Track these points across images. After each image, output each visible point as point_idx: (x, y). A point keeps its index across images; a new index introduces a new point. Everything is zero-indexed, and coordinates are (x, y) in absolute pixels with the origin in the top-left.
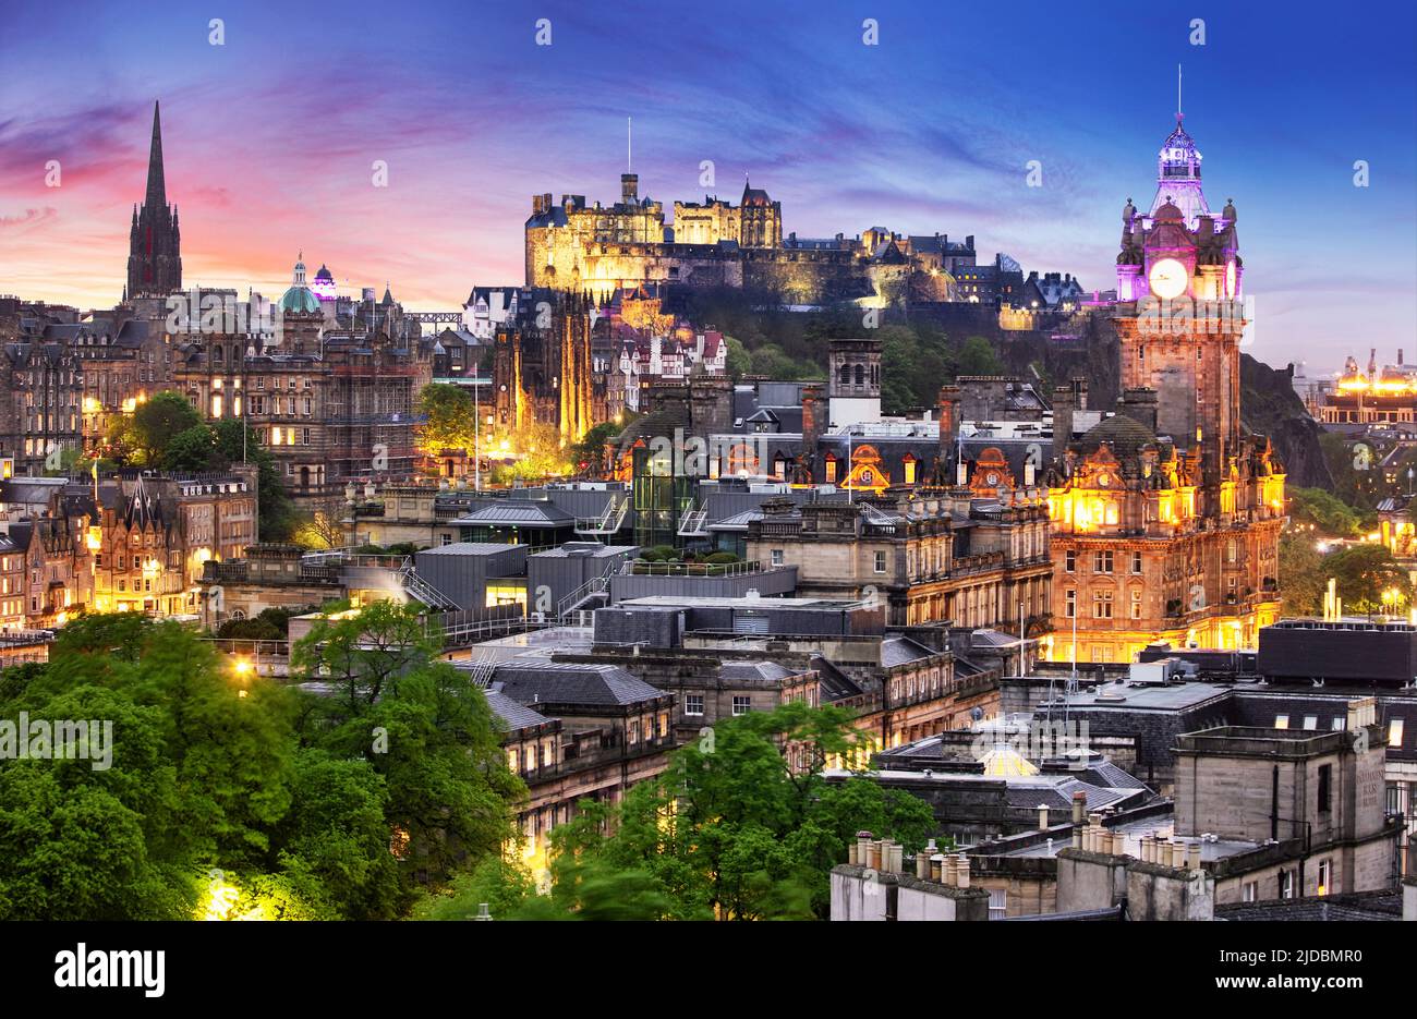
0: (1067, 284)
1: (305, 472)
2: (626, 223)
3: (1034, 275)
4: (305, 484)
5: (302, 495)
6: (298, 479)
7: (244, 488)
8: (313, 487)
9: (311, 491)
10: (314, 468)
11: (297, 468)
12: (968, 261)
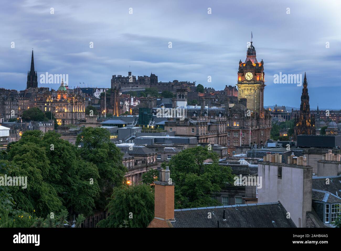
3: (206, 88)
6: (62, 123)
10: (65, 121)
12: (194, 86)
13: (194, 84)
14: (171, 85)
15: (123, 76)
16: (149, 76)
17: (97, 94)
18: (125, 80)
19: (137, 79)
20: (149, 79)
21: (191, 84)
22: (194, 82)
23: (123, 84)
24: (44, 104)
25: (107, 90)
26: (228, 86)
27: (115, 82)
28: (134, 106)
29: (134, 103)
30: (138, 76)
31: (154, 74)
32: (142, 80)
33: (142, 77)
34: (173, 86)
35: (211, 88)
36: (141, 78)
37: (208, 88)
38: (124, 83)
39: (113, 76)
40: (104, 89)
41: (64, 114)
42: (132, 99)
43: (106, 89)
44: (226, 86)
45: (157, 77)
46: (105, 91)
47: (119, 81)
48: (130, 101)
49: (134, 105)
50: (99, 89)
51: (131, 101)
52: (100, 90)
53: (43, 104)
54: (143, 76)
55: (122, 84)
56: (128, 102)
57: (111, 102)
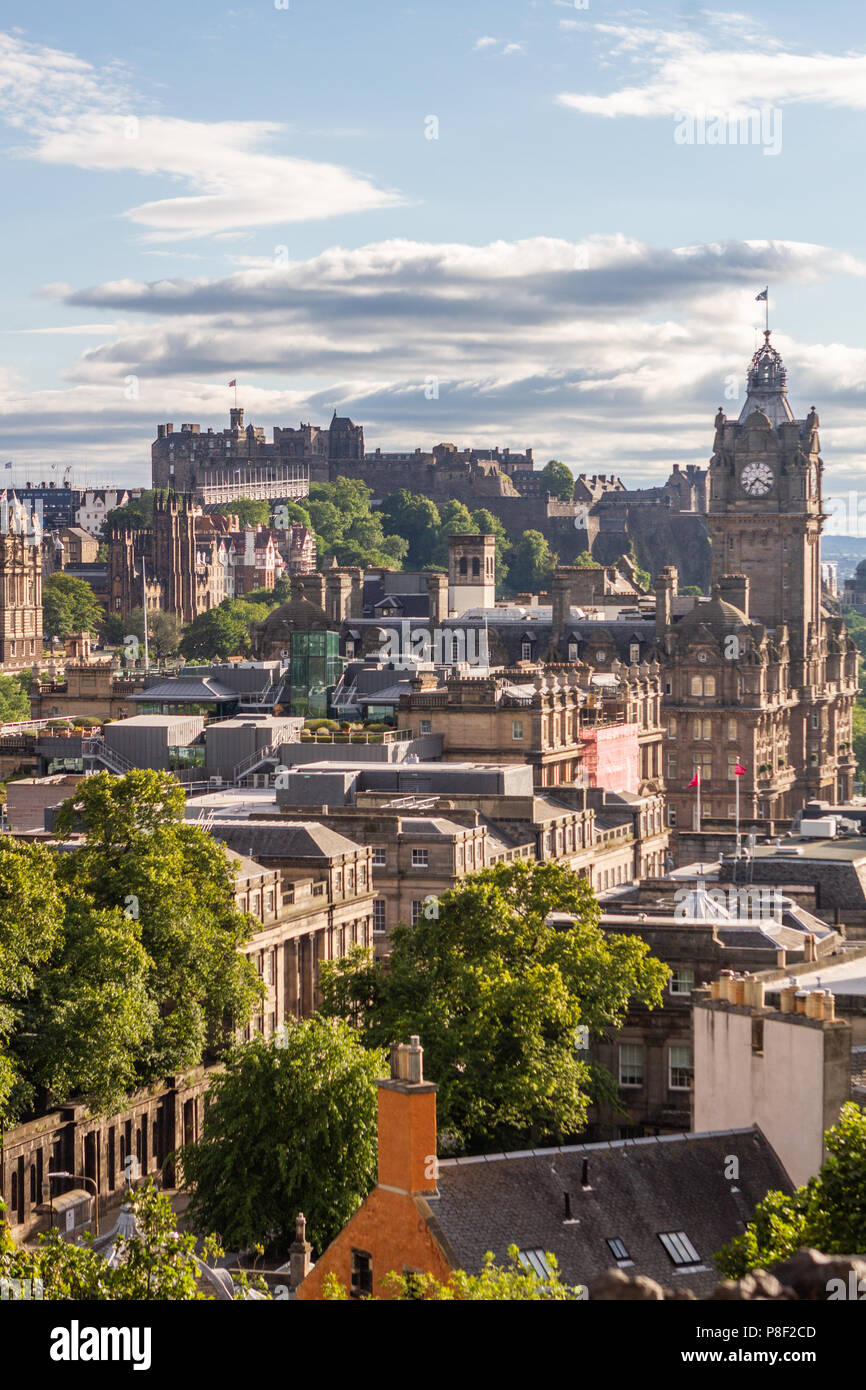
2: (232, 443)
3: (583, 476)
12: (526, 467)
13: (528, 459)
14: (425, 467)
15: (203, 430)
16: (325, 427)
17: (92, 516)
18: (217, 445)
19: (269, 440)
20: (326, 442)
21: (517, 459)
22: (529, 451)
23: (207, 464)
25: (134, 495)
26: (683, 469)
27: (171, 455)
28: (257, 567)
29: (258, 556)
30: (276, 429)
31: (347, 419)
32: (292, 443)
33: (291, 430)
34: (431, 468)
35: (608, 478)
36: (287, 435)
37: (594, 476)
38: (213, 461)
39: (161, 428)
40: (120, 493)
42: (250, 539)
43: (130, 492)
44: (676, 467)
45: (359, 430)
46: (125, 500)
47: (189, 449)
48: (240, 546)
49: (255, 563)
50: (100, 494)
51: (243, 546)
52: (103, 500)
54: (297, 428)
55: (201, 463)
56: (233, 550)
57: (154, 554)
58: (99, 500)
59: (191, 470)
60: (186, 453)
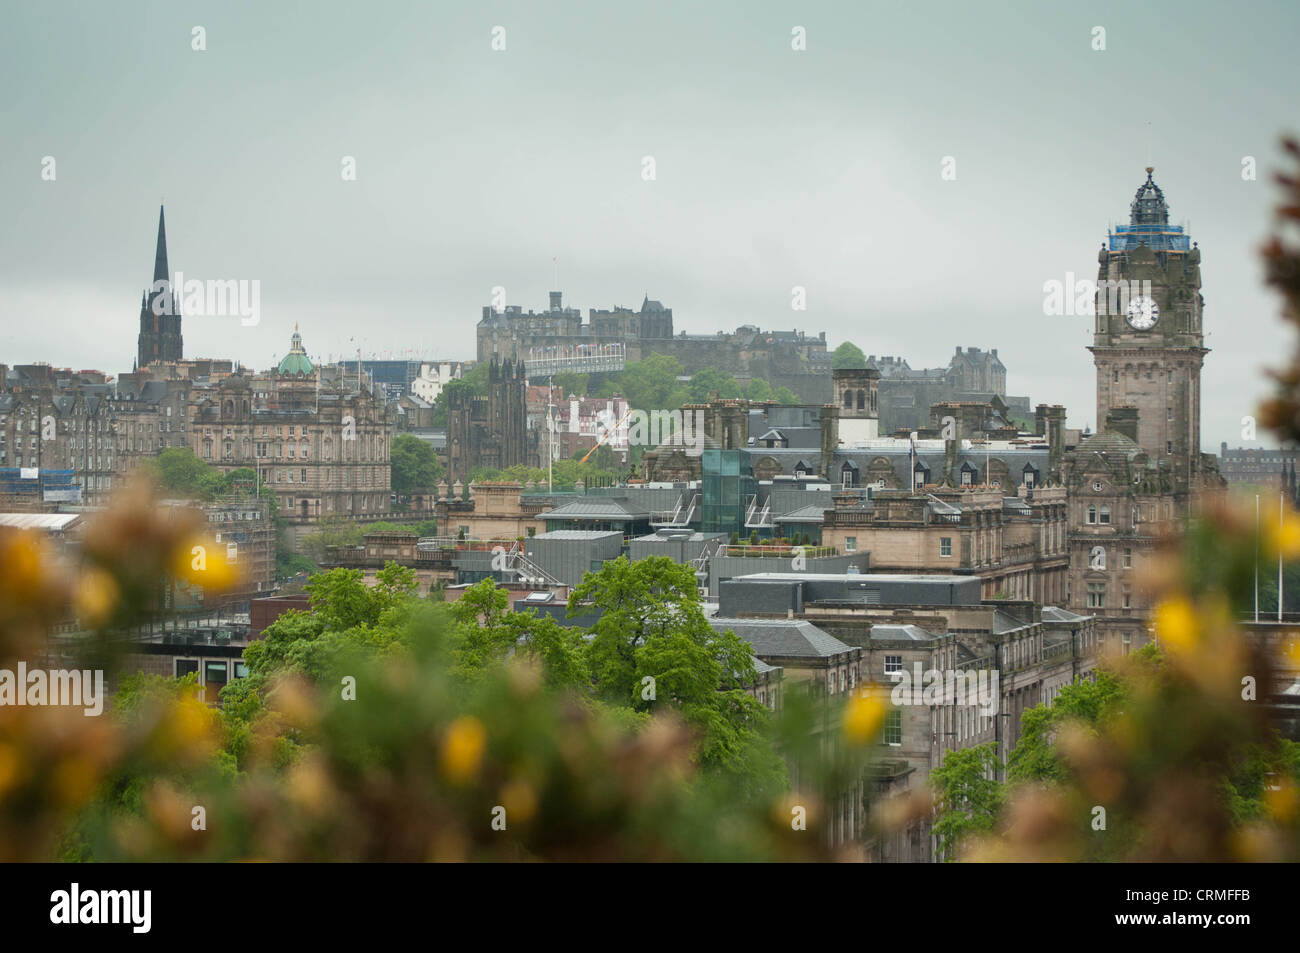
0: (898, 364)
1: (305, 504)
2: (552, 324)
3: (872, 358)
4: (305, 515)
5: (302, 524)
6: (299, 511)
7: (258, 516)
8: (312, 517)
9: (310, 520)
10: (311, 501)
11: (299, 501)
12: (820, 349)
13: (821, 342)
14: (729, 348)
15: (525, 311)
16: (637, 308)
17: (429, 386)
18: (537, 325)
19: (586, 320)
20: (638, 323)
21: (812, 342)
22: (823, 335)
23: (529, 342)
24: (220, 428)
25: (466, 368)
26: (965, 350)
27: (495, 335)
28: (581, 434)
29: (582, 424)
30: (592, 311)
31: (658, 303)
32: (607, 324)
33: (606, 312)
34: (737, 349)
35: (895, 360)
36: (603, 317)
37: (883, 358)
38: (534, 340)
39: (485, 310)
40: (454, 366)
41: (304, 472)
42: (574, 407)
43: (462, 365)
44: (959, 349)
45: (669, 313)
46: (458, 371)
47: (512, 328)
48: (565, 414)
49: (582, 431)
50: (435, 366)
51: (568, 414)
52: (438, 371)
53: (216, 431)
54: (612, 310)
55: (523, 341)
56: (558, 418)
57: (489, 418)
58: (434, 371)
59: (514, 349)
60: (509, 333)
